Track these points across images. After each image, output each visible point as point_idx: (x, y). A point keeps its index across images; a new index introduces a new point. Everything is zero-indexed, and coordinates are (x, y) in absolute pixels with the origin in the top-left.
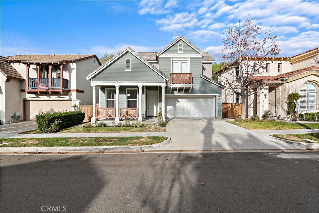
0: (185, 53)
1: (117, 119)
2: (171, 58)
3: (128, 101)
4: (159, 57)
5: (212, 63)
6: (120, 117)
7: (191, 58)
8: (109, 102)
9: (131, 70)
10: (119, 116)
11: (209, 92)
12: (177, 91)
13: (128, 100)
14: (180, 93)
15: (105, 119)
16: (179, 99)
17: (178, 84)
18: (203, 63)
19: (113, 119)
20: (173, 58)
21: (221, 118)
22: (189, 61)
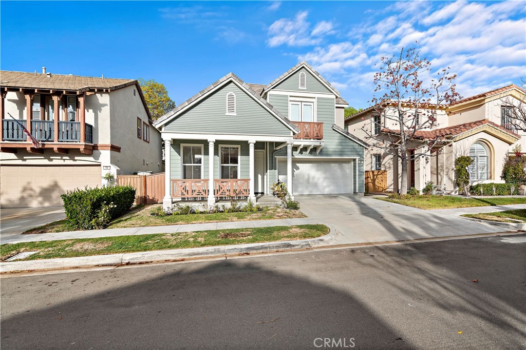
0: (309, 90)
1: (211, 199)
2: (287, 96)
3: (222, 167)
4: (268, 93)
5: (343, 108)
6: (216, 196)
7: (318, 98)
8: (186, 168)
9: (235, 114)
10: (214, 194)
11: (350, 153)
12: (299, 150)
13: (222, 165)
14: (302, 154)
15: (181, 199)
16: (298, 165)
17: (302, 140)
18: (337, 107)
19: (204, 200)
20: (290, 96)
21: (363, 193)
22: (316, 104)
